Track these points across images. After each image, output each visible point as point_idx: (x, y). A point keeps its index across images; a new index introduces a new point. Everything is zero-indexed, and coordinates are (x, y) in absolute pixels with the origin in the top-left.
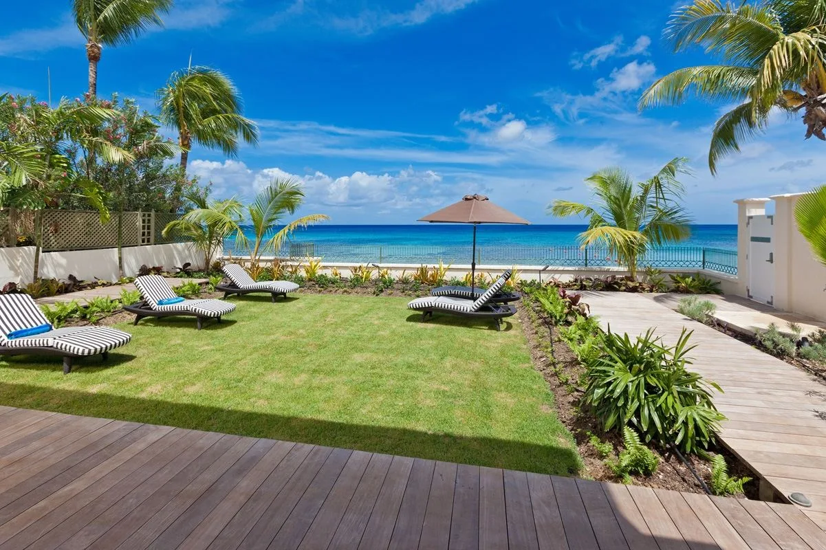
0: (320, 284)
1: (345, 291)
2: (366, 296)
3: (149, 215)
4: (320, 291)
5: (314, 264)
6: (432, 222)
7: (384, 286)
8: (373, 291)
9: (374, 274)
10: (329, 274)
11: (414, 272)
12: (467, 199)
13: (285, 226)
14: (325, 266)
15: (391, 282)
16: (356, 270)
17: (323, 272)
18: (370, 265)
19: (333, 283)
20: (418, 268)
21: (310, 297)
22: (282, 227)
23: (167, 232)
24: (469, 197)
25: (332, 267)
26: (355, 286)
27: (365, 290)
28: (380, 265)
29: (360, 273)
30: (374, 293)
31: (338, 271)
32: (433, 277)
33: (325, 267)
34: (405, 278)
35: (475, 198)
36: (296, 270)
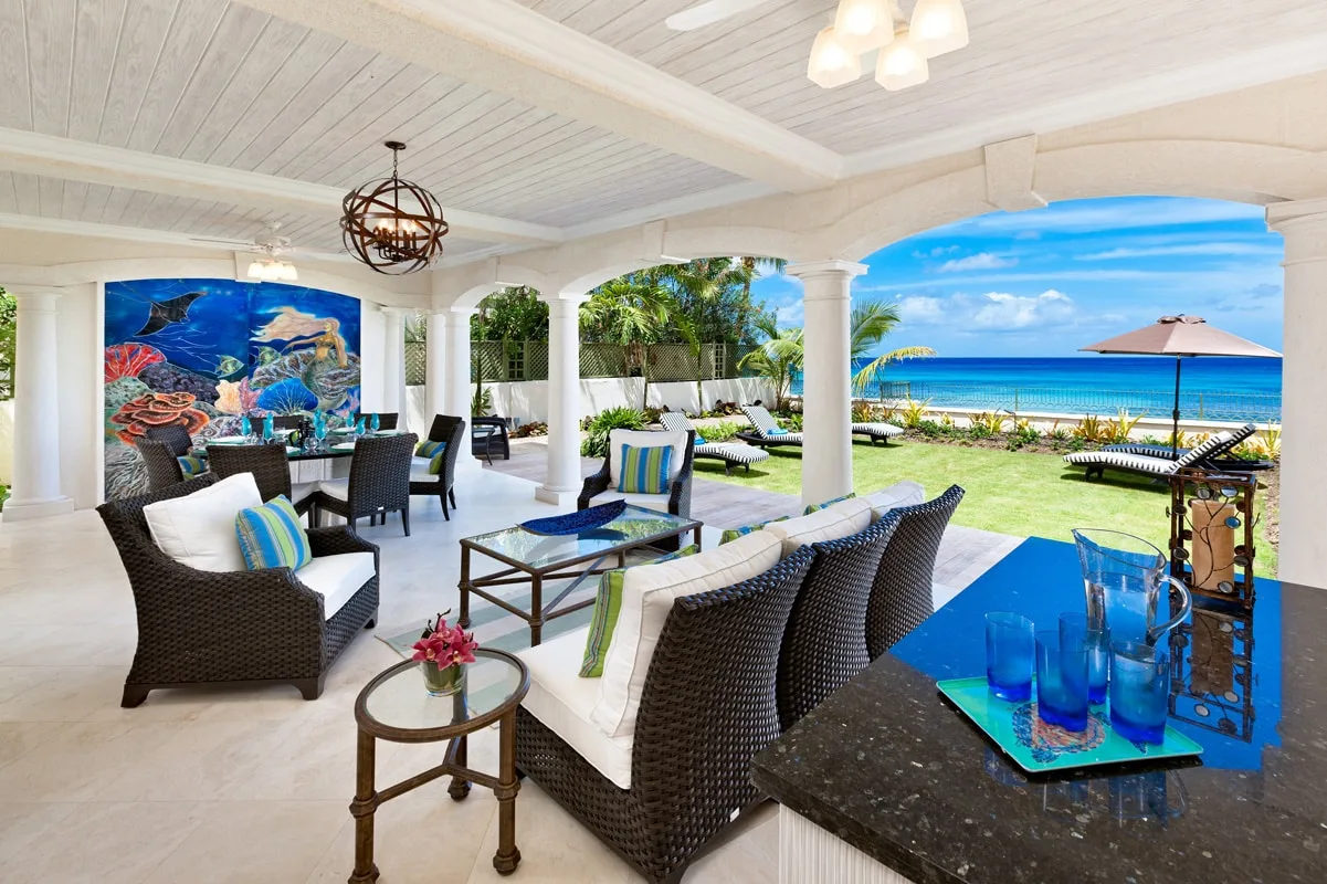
0: (928, 432)
1: (964, 443)
2: (995, 451)
3: (722, 347)
4: (927, 441)
5: (917, 408)
6: (1104, 352)
7: (1023, 440)
8: (1006, 445)
9: (1008, 426)
10: (938, 421)
11: (1074, 426)
12: (1164, 322)
13: (875, 359)
14: (931, 410)
15: (1034, 435)
16: (977, 418)
17: (930, 418)
18: (1001, 412)
19: (945, 432)
20: (1081, 421)
21: (914, 447)
22: (871, 360)
23: (742, 366)
24: (1167, 319)
25: (942, 413)
26: (978, 437)
27: (994, 443)
28: (1018, 414)
29: (984, 422)
30: (1008, 448)
31: (951, 419)
32: (1109, 433)
33: (932, 413)
34: (1059, 433)
35: (1179, 320)
36: (890, 415)
